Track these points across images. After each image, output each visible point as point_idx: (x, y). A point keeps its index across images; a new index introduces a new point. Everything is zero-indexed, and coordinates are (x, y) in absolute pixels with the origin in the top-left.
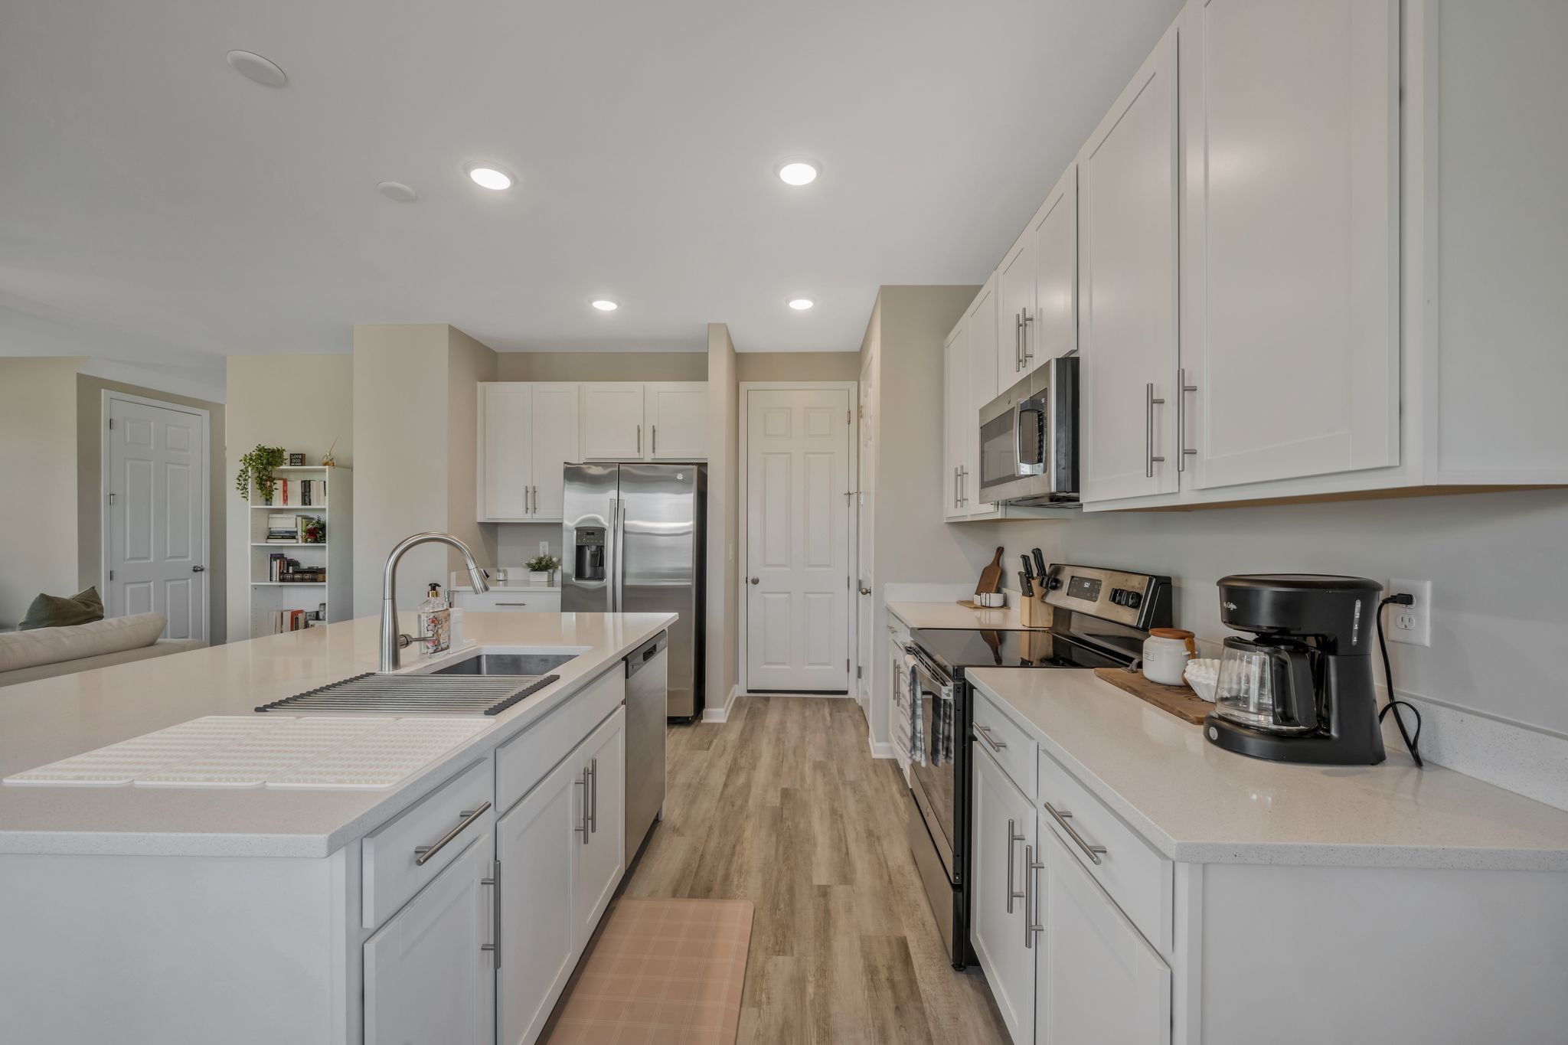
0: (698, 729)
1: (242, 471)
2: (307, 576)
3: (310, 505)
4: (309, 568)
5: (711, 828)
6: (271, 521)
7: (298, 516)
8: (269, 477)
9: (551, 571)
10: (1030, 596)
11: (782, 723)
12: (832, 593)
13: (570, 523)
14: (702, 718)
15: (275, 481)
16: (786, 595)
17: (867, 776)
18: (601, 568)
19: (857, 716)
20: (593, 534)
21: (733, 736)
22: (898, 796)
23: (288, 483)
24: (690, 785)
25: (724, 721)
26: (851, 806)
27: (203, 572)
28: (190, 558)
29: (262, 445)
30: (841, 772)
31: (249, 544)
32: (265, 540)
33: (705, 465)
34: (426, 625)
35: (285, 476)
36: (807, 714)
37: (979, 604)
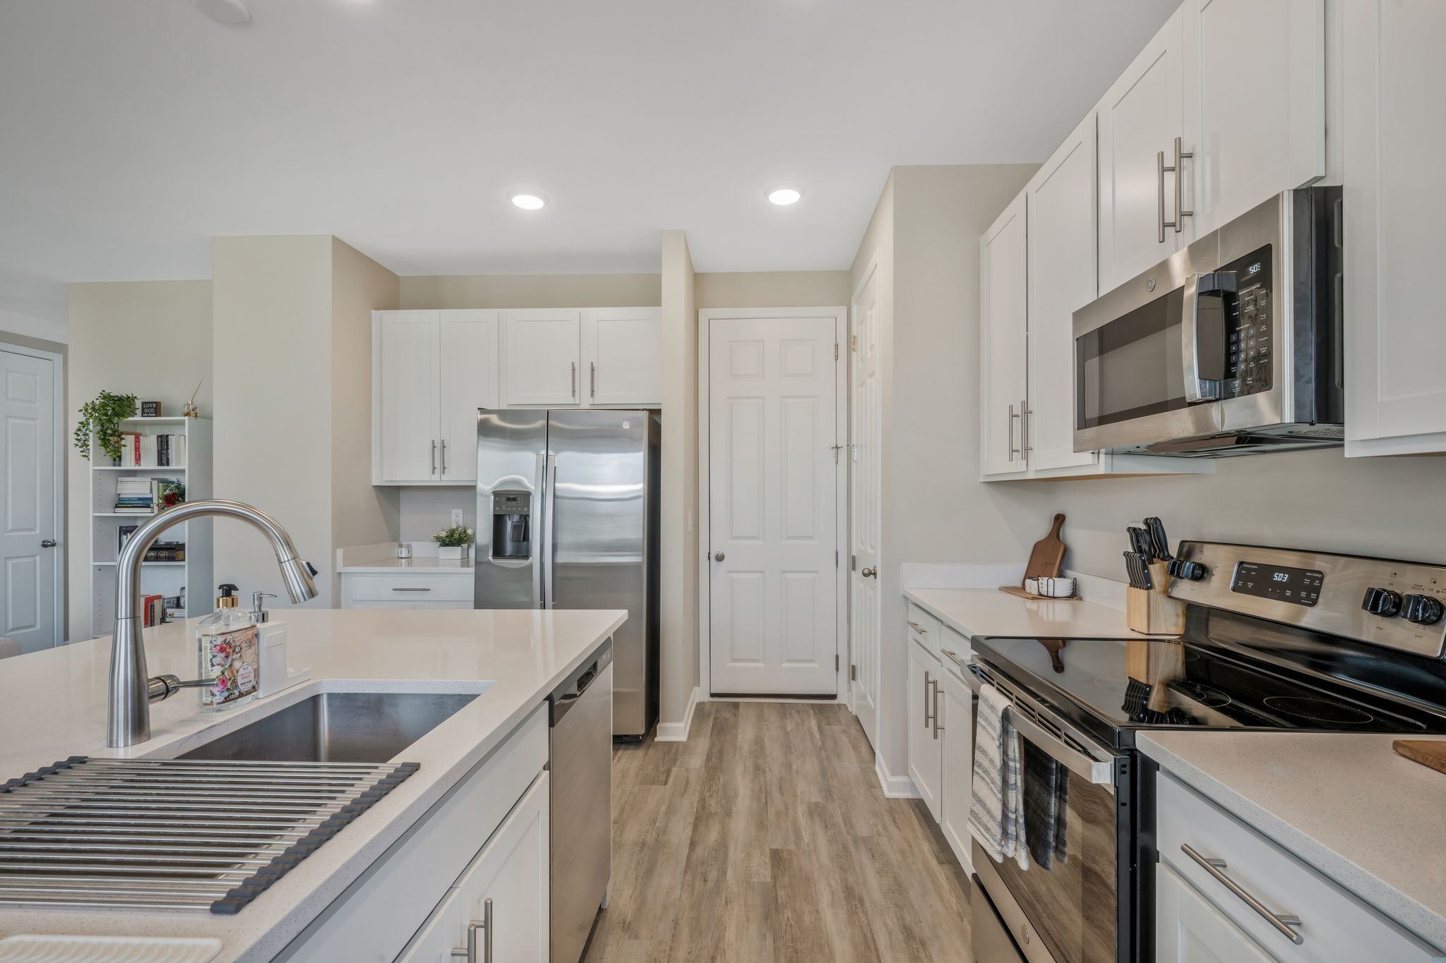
0: (651, 751)
1: (81, 423)
2: (163, 554)
3: (168, 465)
4: (167, 544)
5: (676, 922)
6: (120, 485)
7: (153, 479)
8: (115, 431)
9: (465, 546)
10: (1148, 588)
11: (759, 742)
12: (816, 572)
13: (486, 486)
14: (656, 736)
15: (123, 436)
16: (757, 575)
17: (885, 828)
18: (525, 543)
19: (853, 731)
20: (515, 499)
21: (696, 762)
22: (933, 862)
23: (141, 438)
24: (643, 844)
25: (683, 738)
26: (873, 885)
27: (55, 548)
28: (38, 531)
29: (107, 391)
30: (848, 821)
31: (91, 514)
32: (112, 510)
33: (658, 412)
34: (210, 656)
35: (139, 430)
36: (789, 728)
37: (1035, 592)
